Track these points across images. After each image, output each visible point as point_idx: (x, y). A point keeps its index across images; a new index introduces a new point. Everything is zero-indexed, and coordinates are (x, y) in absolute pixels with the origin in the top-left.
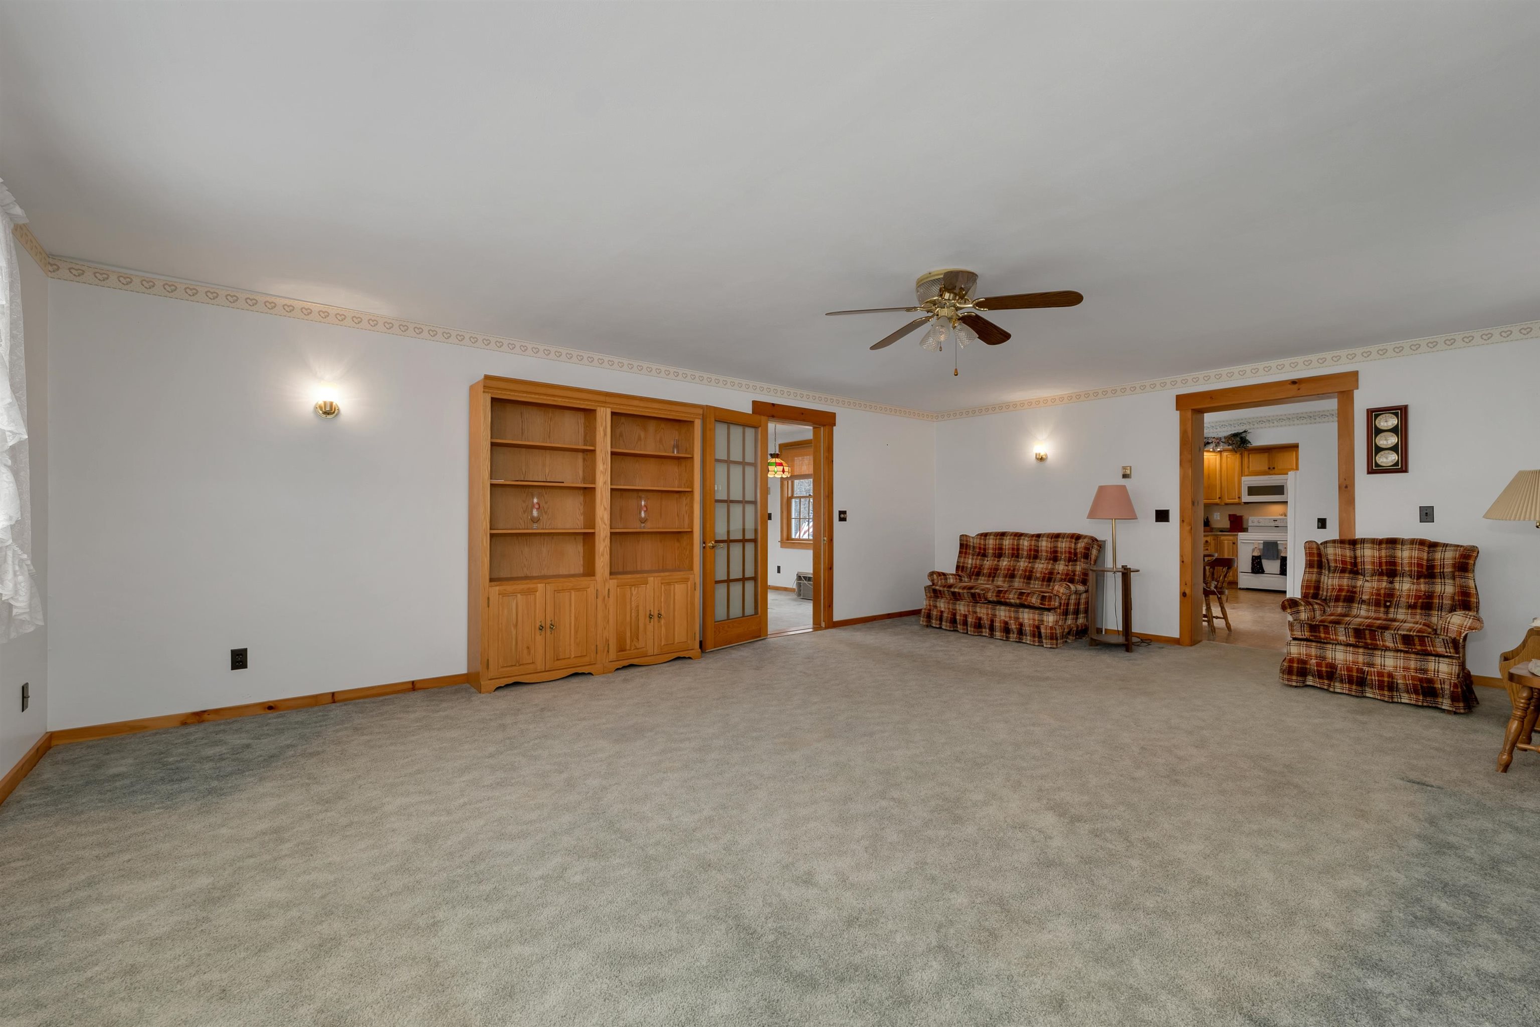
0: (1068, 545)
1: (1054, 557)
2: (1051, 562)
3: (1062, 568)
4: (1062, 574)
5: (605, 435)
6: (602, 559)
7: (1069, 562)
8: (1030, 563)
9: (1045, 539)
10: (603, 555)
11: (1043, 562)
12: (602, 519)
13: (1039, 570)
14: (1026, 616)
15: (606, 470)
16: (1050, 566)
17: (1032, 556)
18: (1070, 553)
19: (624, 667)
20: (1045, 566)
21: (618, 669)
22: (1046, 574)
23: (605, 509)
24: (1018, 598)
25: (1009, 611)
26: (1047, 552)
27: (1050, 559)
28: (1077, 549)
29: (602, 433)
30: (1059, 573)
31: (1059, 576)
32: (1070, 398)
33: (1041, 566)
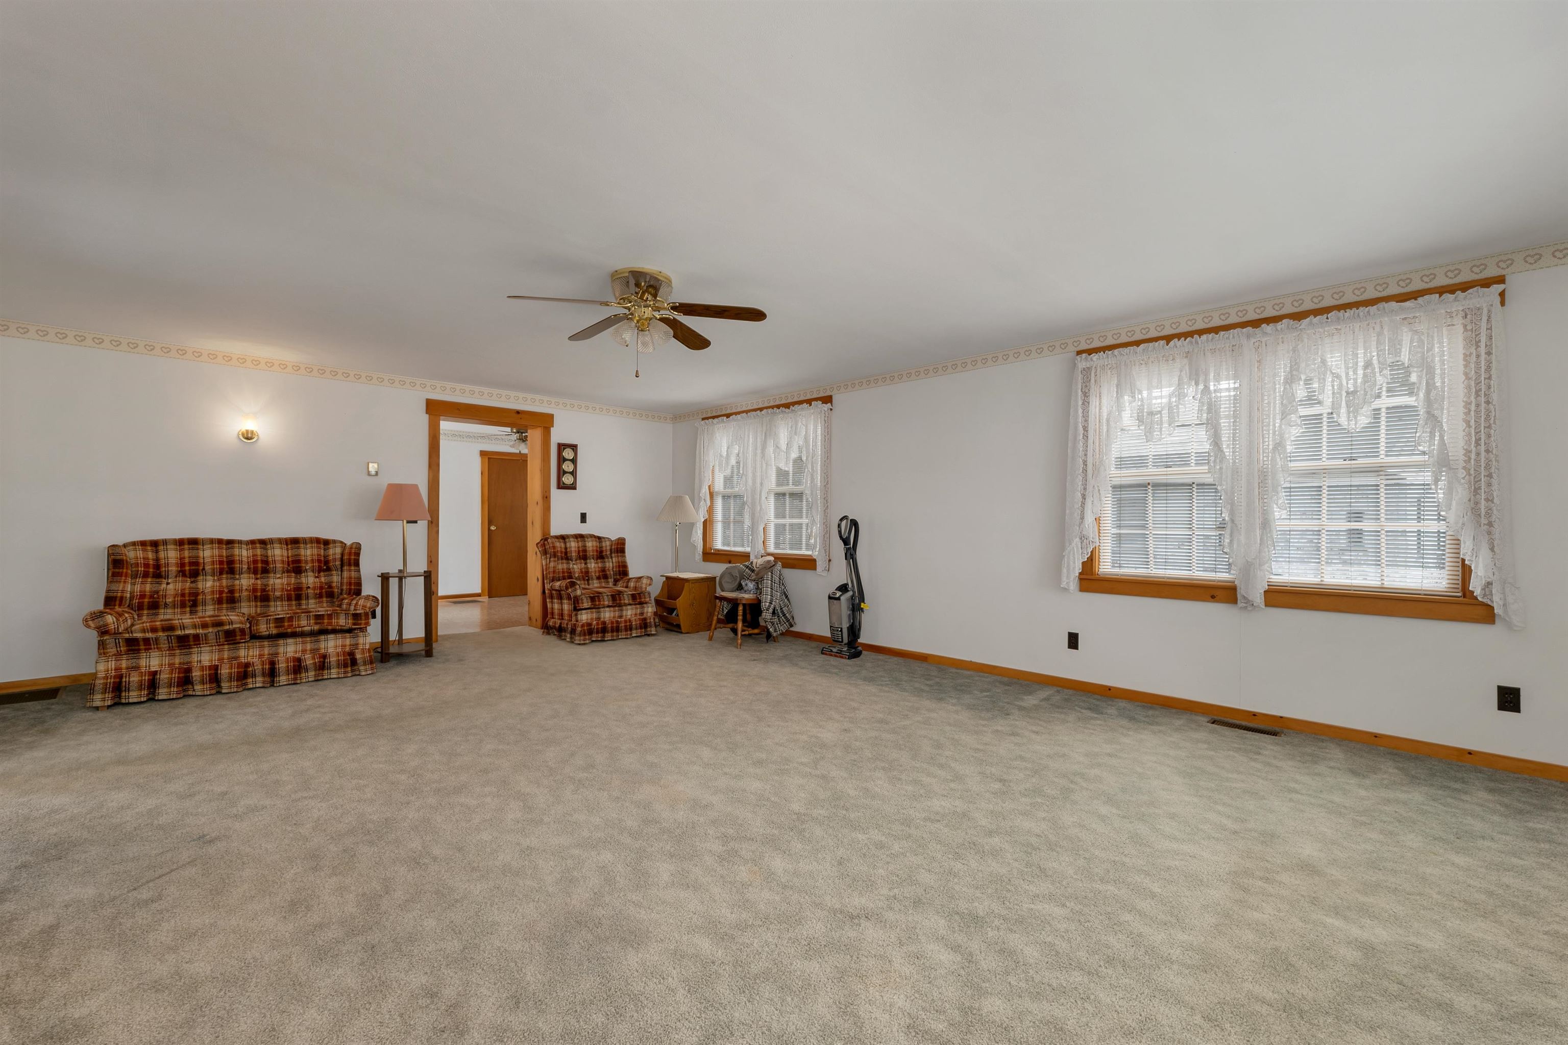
0: (315, 551)
1: (295, 567)
2: (293, 574)
3: (312, 581)
4: (314, 588)
7: (319, 572)
8: (257, 579)
9: (276, 545)
11: (278, 576)
13: (278, 586)
14: (331, 644)
16: (293, 580)
17: (260, 569)
18: (319, 561)
20: (285, 581)
22: (290, 590)
24: (316, 623)
25: (303, 643)
26: (283, 562)
27: (288, 571)
28: (328, 556)
30: (309, 587)
31: (310, 591)
32: (297, 368)
33: (278, 581)
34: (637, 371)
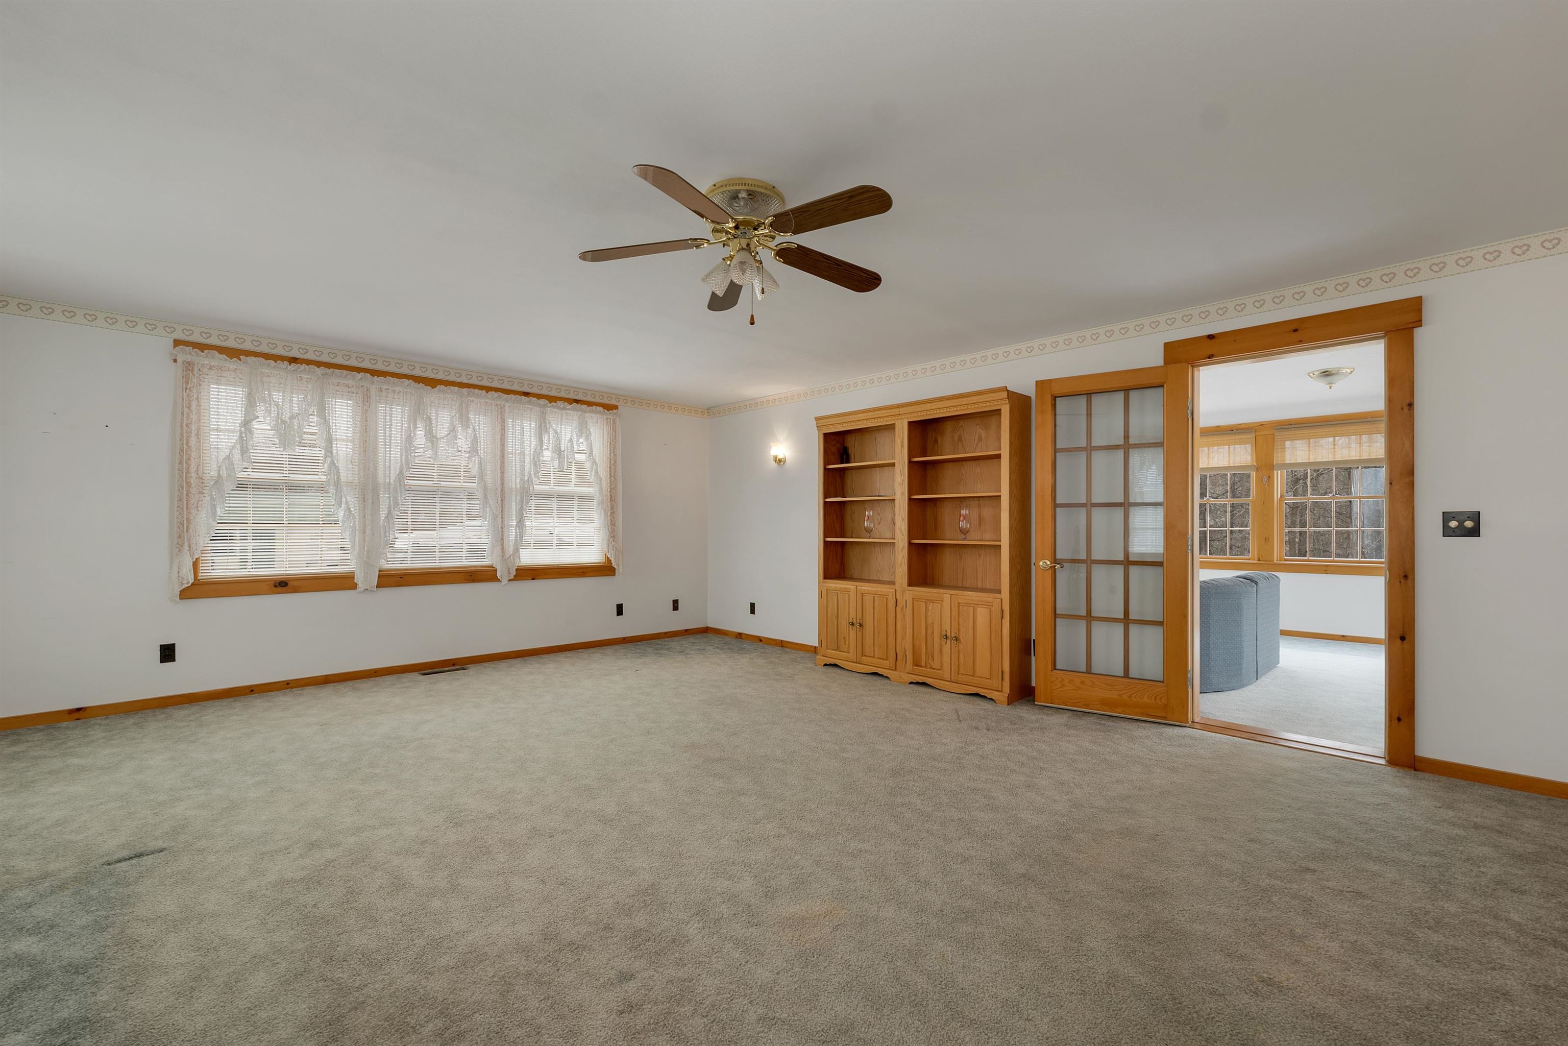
5: (902, 446)
6: (900, 570)
10: (901, 565)
12: (900, 530)
15: (903, 481)
19: (918, 683)
21: (911, 683)
23: (903, 519)
29: (899, 444)
34: (752, 316)
